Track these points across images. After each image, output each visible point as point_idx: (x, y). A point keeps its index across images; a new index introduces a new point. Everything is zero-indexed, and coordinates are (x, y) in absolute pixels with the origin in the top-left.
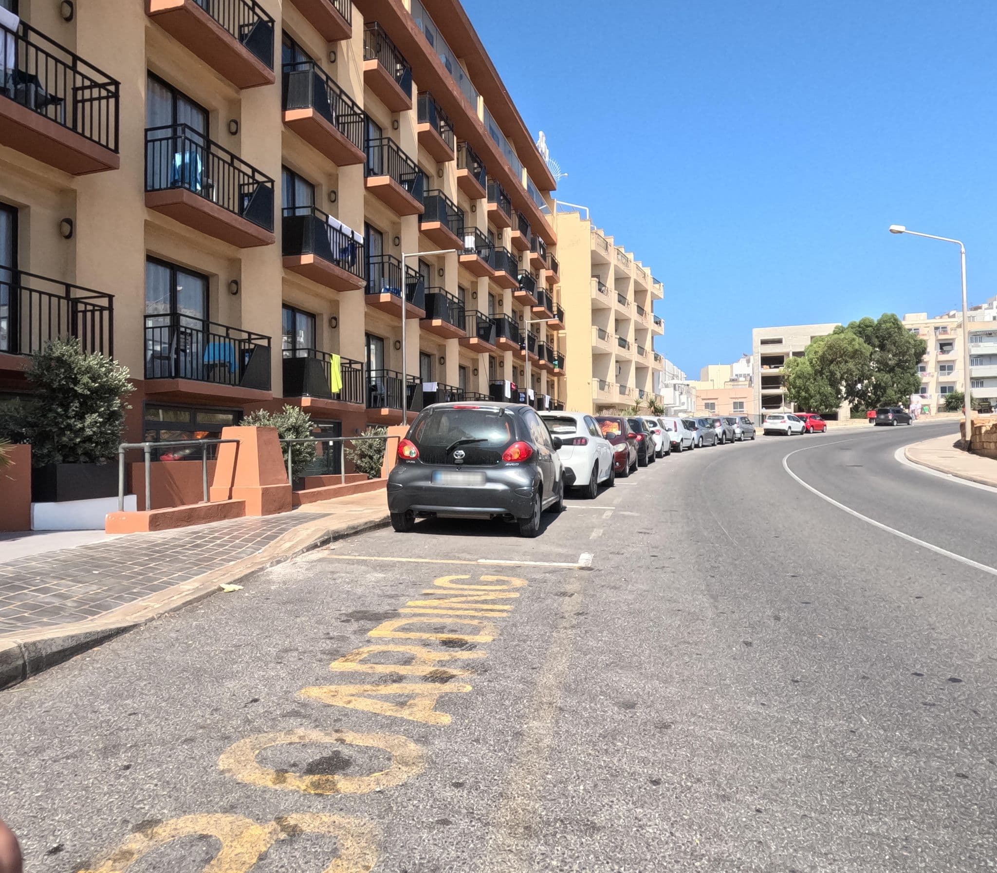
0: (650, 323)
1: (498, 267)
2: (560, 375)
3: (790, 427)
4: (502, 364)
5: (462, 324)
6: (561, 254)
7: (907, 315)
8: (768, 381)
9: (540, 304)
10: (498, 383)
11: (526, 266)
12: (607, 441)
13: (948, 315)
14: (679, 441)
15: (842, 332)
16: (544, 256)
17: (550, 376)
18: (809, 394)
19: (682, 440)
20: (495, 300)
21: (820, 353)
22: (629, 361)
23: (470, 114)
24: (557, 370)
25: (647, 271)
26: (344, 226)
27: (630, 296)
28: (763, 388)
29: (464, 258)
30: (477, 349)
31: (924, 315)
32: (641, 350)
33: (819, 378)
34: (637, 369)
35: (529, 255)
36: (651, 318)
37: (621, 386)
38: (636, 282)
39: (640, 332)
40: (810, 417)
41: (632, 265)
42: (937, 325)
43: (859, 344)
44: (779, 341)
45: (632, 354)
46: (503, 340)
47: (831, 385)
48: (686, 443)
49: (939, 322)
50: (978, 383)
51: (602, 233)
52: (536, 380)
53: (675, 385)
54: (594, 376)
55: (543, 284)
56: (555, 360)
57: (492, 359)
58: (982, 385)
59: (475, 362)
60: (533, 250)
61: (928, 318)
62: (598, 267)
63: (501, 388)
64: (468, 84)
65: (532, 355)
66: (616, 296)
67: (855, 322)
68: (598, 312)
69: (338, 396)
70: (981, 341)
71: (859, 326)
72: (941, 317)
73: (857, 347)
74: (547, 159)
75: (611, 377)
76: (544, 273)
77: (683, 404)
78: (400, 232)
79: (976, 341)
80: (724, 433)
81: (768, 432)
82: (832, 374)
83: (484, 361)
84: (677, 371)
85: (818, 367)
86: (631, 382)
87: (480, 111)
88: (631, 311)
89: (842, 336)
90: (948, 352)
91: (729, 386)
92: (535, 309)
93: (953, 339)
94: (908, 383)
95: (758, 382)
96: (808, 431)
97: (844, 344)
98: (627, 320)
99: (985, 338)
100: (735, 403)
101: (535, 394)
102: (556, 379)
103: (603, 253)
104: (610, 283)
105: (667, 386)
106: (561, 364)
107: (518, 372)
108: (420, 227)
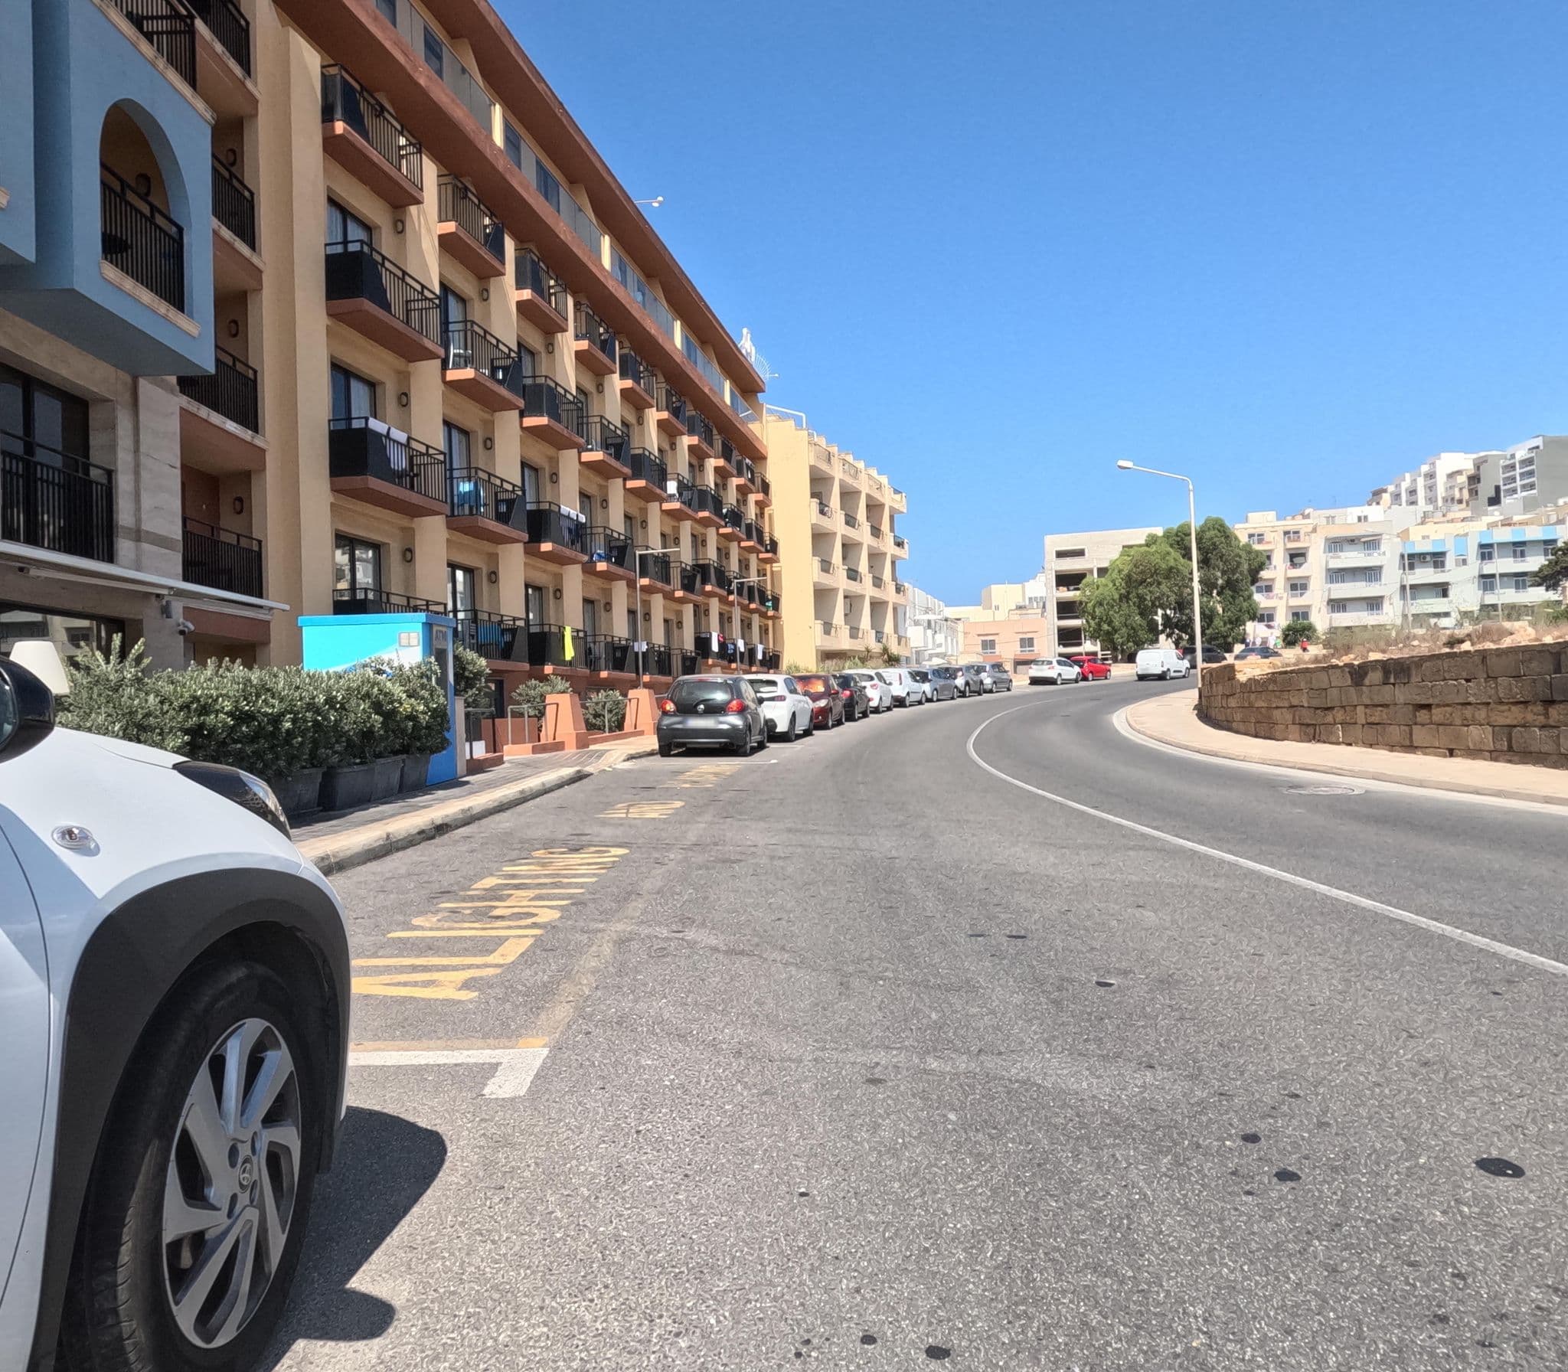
0: (888, 546)
1: (702, 507)
2: (775, 618)
3: (1060, 675)
4: (707, 612)
5: (667, 579)
6: (773, 472)
7: (1250, 515)
8: (1065, 609)
9: (749, 537)
10: (703, 636)
11: (731, 497)
12: (807, 698)
13: (1303, 515)
14: (904, 695)
15: (1154, 543)
16: (752, 480)
17: (763, 620)
18: (1113, 628)
19: (908, 694)
20: (698, 542)
21: (1126, 572)
22: (862, 597)
23: (667, 347)
24: (771, 613)
25: (884, 480)
26: (572, 511)
27: (861, 514)
28: (1059, 618)
29: (666, 506)
30: (681, 601)
31: (1271, 515)
32: (878, 582)
33: (1124, 606)
34: (872, 604)
35: (735, 481)
36: (889, 539)
37: (851, 628)
38: (868, 496)
39: (876, 557)
40: (1089, 660)
41: (863, 476)
42: (1287, 529)
43: (1175, 560)
44: (1080, 553)
45: (866, 588)
46: (708, 588)
47: (1141, 614)
48: (914, 698)
49: (1290, 524)
50: (1339, 607)
51: (822, 442)
52: (746, 625)
53: (929, 622)
54: (817, 618)
55: (751, 512)
56: (768, 600)
57: (696, 606)
58: (1345, 610)
59: (679, 613)
60: (740, 474)
61: (1278, 519)
62: (819, 484)
63: (708, 641)
64: (663, 309)
65: (742, 601)
66: (843, 517)
67: (1172, 529)
68: (820, 539)
69: (570, 663)
70: (1341, 551)
71: (1177, 535)
72: (1293, 518)
73: (1172, 563)
74: (752, 360)
75: (838, 617)
76: (752, 498)
77: (940, 645)
78: (607, 495)
79: (1336, 551)
80: (967, 684)
81: (1035, 681)
82: (1141, 598)
83: (688, 611)
84: (932, 601)
85: (1123, 591)
86: (865, 622)
87: (677, 337)
88: (863, 534)
89: (1154, 548)
90: (1301, 565)
91: (1015, 616)
92: (743, 544)
93: (1306, 548)
94: (1240, 611)
95: (1052, 609)
96: (1085, 679)
97: (1156, 559)
98: (858, 545)
99: (1346, 546)
100: (1022, 640)
101: (746, 644)
102: (770, 623)
103: (824, 467)
104: (835, 501)
105: (917, 623)
106: (776, 606)
107: (725, 619)
108: (624, 485)
